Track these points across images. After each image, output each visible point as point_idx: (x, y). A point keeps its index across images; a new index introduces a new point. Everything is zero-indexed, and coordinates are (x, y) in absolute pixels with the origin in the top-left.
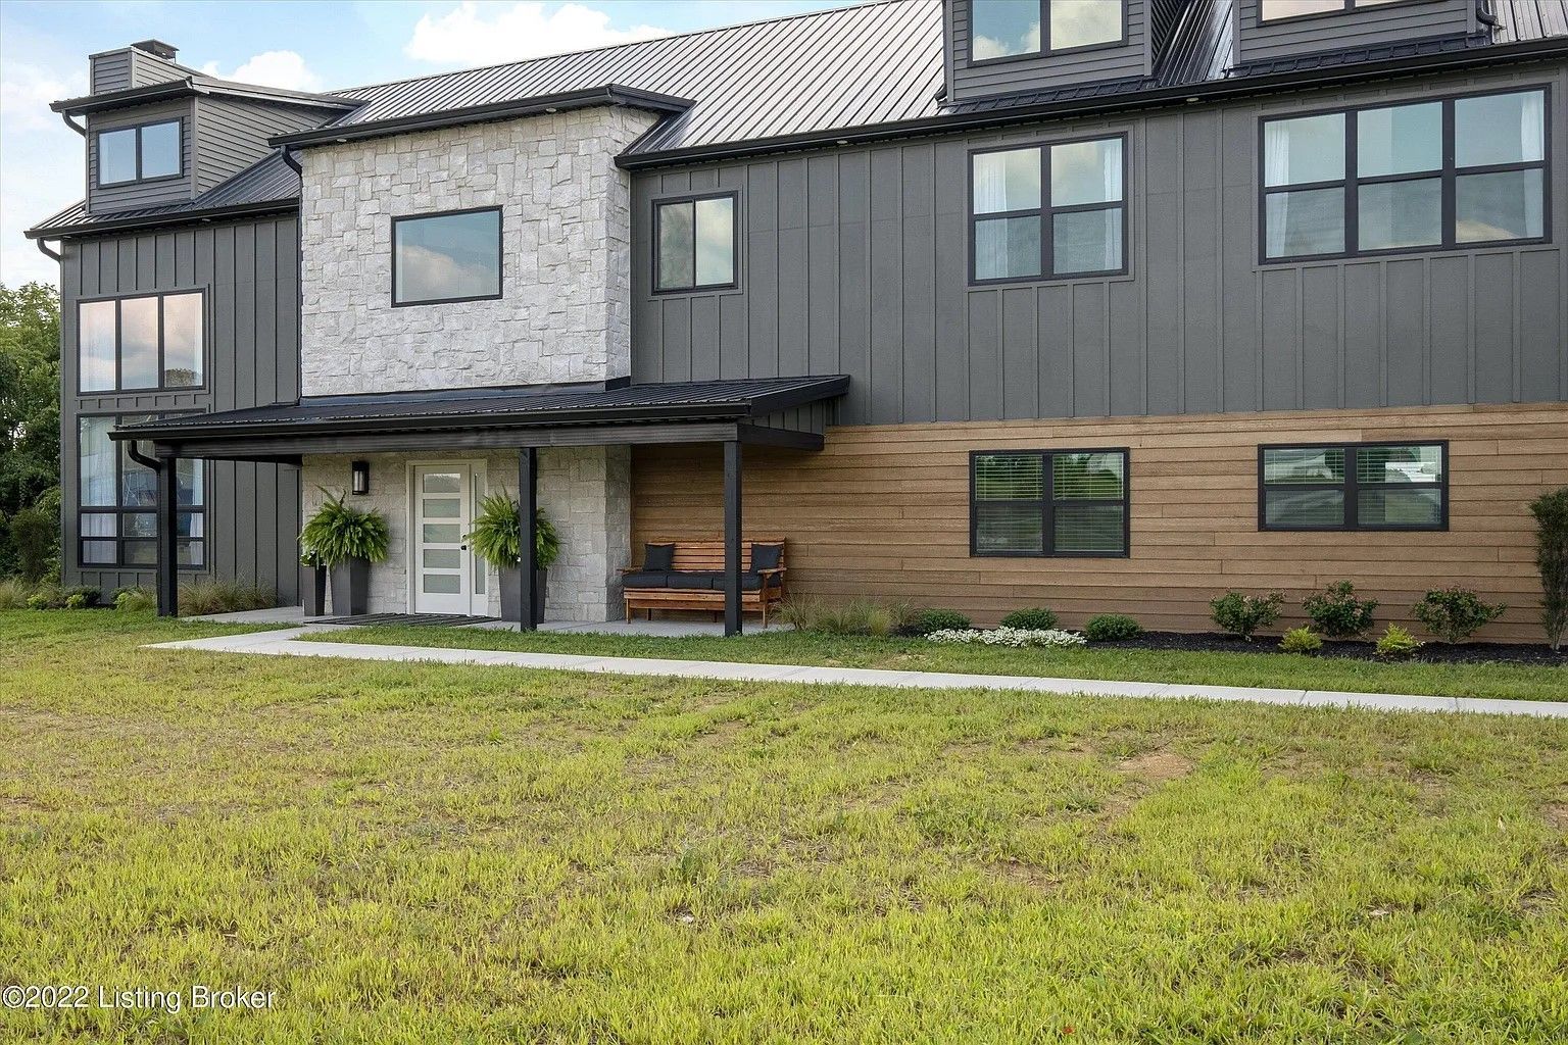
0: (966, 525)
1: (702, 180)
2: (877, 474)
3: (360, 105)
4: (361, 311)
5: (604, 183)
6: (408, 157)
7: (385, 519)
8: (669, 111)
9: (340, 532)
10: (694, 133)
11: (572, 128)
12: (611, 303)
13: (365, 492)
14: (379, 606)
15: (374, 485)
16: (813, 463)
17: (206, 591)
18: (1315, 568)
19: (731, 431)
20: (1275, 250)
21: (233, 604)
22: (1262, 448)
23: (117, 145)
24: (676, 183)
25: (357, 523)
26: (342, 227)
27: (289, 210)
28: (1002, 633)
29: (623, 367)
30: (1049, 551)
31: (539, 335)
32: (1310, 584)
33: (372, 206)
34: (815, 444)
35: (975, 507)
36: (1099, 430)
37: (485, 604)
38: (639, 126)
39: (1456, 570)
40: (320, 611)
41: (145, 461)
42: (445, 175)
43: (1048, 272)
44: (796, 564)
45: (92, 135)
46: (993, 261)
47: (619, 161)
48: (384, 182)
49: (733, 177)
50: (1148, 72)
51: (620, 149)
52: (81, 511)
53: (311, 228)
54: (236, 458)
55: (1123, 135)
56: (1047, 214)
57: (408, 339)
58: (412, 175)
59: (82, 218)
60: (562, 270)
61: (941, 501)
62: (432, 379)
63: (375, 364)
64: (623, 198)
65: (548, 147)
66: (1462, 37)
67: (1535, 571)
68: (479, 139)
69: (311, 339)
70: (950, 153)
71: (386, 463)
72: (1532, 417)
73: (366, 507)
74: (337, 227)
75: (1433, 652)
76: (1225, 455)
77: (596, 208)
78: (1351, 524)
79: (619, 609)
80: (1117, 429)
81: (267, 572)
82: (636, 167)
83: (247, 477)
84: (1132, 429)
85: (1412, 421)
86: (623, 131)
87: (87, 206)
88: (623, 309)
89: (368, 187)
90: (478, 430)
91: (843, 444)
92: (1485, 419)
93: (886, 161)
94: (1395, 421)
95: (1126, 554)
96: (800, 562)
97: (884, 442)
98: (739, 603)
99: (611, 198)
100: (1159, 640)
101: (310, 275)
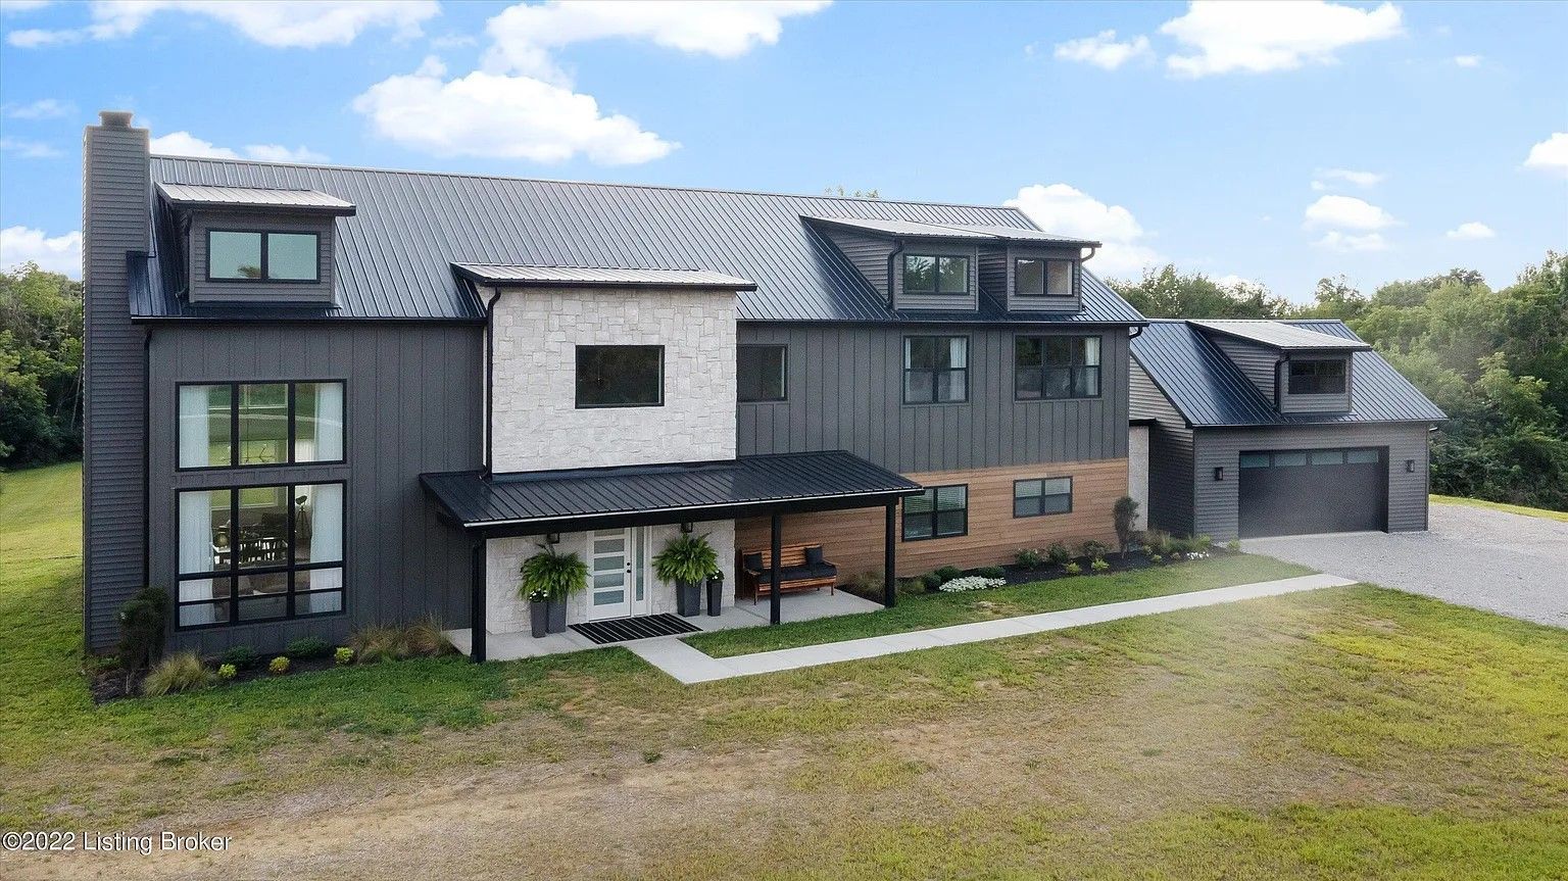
0: (901, 526)
1: (765, 336)
4: (550, 411)
5: (734, 339)
6: (591, 305)
9: (548, 571)
11: (714, 303)
14: (567, 620)
15: (562, 535)
18: (1031, 532)
22: (1015, 482)
26: (533, 349)
30: (935, 536)
31: (690, 430)
32: (1029, 539)
33: (561, 336)
35: (903, 516)
36: (956, 476)
37: (644, 607)
39: (1074, 528)
42: (621, 321)
43: (934, 399)
48: (570, 320)
50: (976, 308)
52: (180, 578)
55: (966, 337)
57: (591, 431)
58: (595, 318)
60: (707, 390)
62: (609, 460)
63: (562, 449)
65: (698, 312)
70: (892, 336)
72: (1095, 466)
74: (527, 348)
76: (1001, 485)
78: (1042, 512)
80: (963, 475)
84: (968, 475)
85: (1062, 468)
89: (556, 322)
92: (1082, 466)
94: (1057, 468)
95: (965, 533)
101: (501, 382)
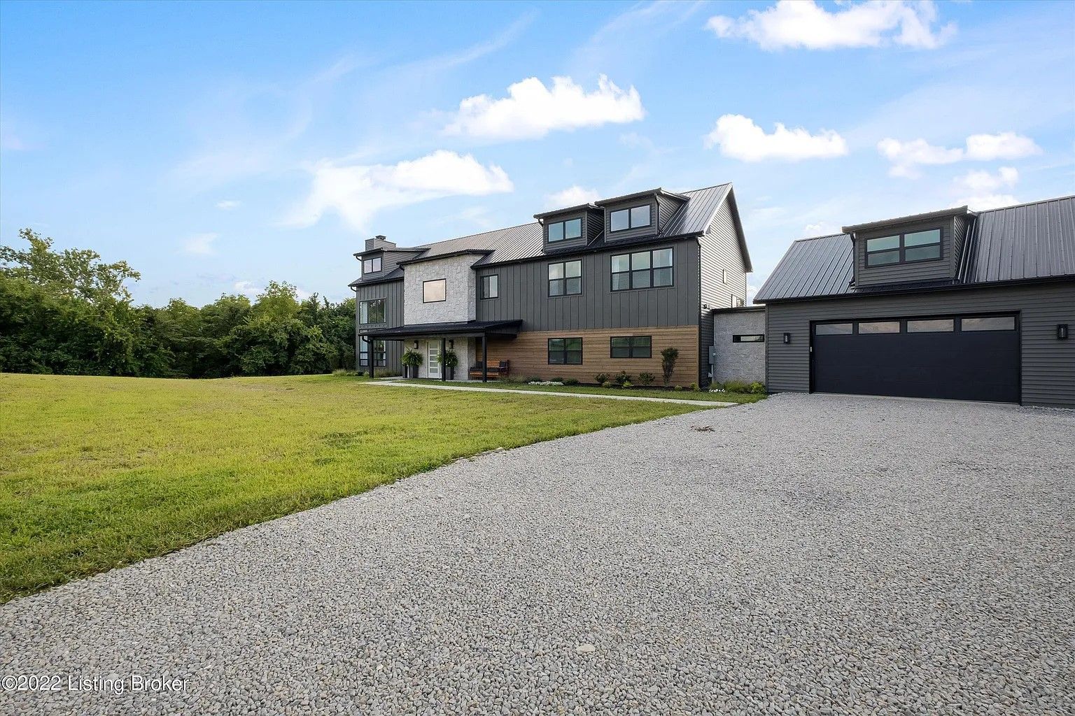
0: (547, 356)
1: (491, 271)
2: (528, 344)
3: (428, 249)
4: (417, 304)
5: (467, 273)
6: (427, 267)
7: (421, 355)
8: (487, 253)
9: (410, 358)
10: (494, 259)
11: (460, 260)
12: (469, 303)
13: (417, 348)
14: (420, 376)
15: (419, 346)
16: (514, 341)
17: (382, 372)
18: (623, 367)
19: (482, 335)
20: (615, 287)
21: (389, 375)
22: (611, 338)
23: (368, 263)
24: (486, 273)
25: (414, 356)
27: (402, 279)
28: (548, 383)
29: (473, 317)
30: (565, 363)
31: (454, 310)
33: (419, 279)
34: (515, 337)
35: (549, 352)
36: (576, 333)
37: (439, 375)
38: (478, 258)
39: (653, 368)
40: (406, 377)
41: (366, 341)
42: (434, 271)
43: (565, 294)
44: (511, 366)
45: (363, 261)
46: (555, 291)
47: (472, 267)
48: (421, 273)
49: (497, 271)
50: (586, 244)
51: (472, 264)
52: (360, 353)
53: (406, 284)
54: (392, 340)
55: (581, 260)
56: (565, 279)
57: (426, 311)
58: (428, 271)
59: (361, 281)
60: (459, 295)
61: (542, 350)
62: (431, 321)
63: (420, 317)
64: (473, 276)
65: (456, 264)
66: (655, 235)
67: (661, 368)
68: (441, 262)
69: (406, 311)
70: (544, 264)
71: (422, 341)
72: (670, 330)
73: (417, 352)
74: (412, 284)
75: (614, 386)
76: (603, 339)
77: (466, 279)
78: (631, 357)
79: (470, 377)
80: (579, 333)
81: (395, 370)
82: (476, 268)
83: (393, 344)
84: (583, 333)
85: (643, 331)
86: (474, 260)
87: (362, 278)
88: (473, 304)
89: (418, 274)
90: (433, 334)
91: (523, 336)
92: (660, 330)
93: (530, 267)
94: (640, 331)
95: (581, 364)
96: (512, 366)
97: (530, 336)
98: (486, 375)
99: (469, 276)
100: (583, 385)
